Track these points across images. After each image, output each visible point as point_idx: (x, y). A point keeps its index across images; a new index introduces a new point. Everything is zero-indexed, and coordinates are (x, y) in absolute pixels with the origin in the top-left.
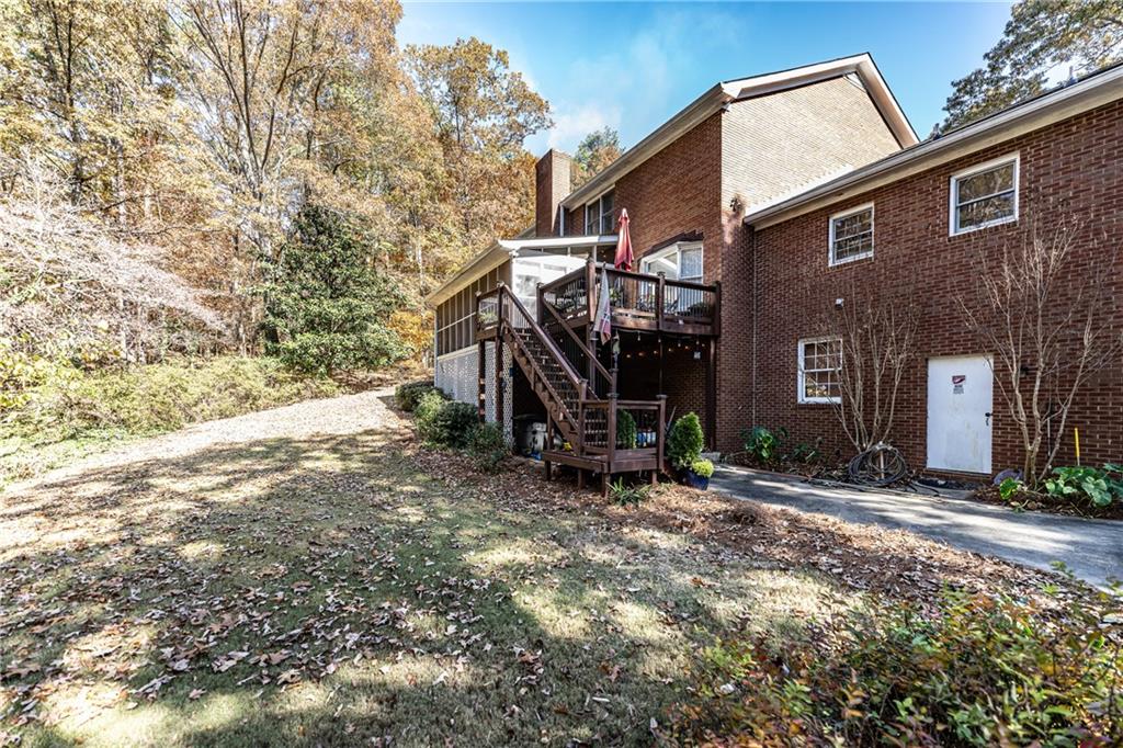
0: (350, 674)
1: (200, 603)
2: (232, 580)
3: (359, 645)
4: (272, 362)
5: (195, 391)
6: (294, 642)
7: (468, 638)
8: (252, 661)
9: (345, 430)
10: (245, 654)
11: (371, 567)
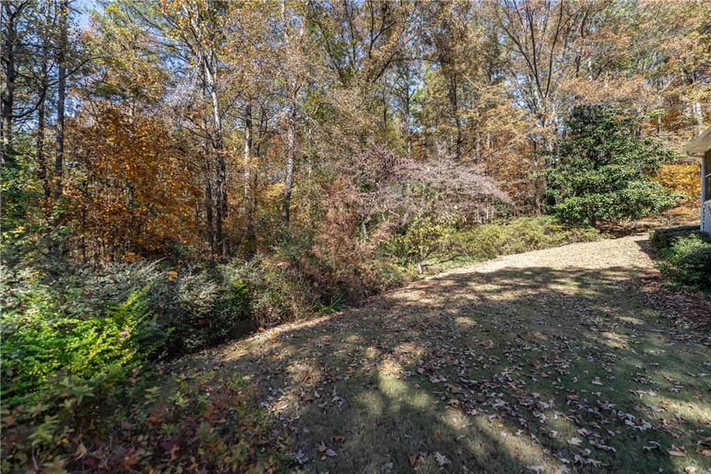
0: (483, 422)
1: (446, 346)
2: (466, 341)
3: (500, 409)
4: (549, 219)
5: (503, 237)
6: (470, 387)
7: (586, 457)
8: (445, 385)
9: (592, 266)
10: (445, 380)
11: (546, 365)
